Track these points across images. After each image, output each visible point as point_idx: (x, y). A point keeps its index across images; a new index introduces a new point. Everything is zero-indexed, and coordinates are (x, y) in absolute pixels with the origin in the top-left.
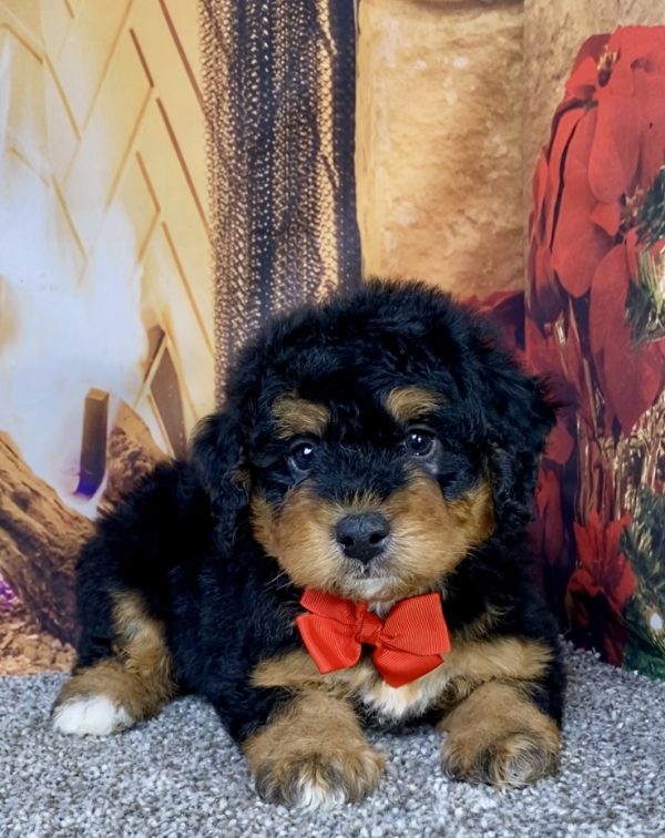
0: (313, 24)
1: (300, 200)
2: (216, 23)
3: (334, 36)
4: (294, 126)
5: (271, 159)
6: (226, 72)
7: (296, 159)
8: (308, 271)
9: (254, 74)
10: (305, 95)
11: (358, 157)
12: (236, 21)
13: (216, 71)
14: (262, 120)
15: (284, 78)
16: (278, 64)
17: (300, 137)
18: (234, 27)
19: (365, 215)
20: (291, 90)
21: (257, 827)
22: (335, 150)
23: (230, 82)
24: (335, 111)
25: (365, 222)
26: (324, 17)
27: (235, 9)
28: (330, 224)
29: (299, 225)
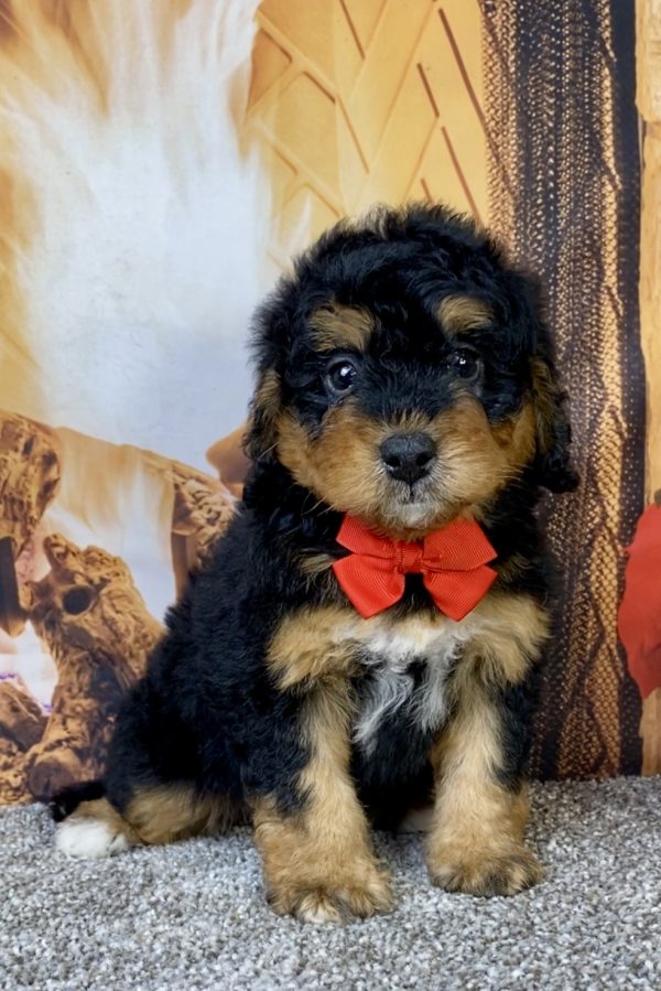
0: (598, 162)
1: (583, 330)
2: (503, 167)
3: (618, 172)
4: (579, 260)
5: (556, 292)
6: (512, 213)
7: (580, 291)
8: (591, 398)
9: (539, 213)
10: (589, 229)
11: (642, 286)
12: (522, 164)
13: (503, 213)
14: (547, 257)
15: (569, 215)
16: (563, 201)
17: (584, 270)
18: (520, 170)
19: (650, 341)
20: (576, 225)
21: (539, 954)
22: (619, 279)
23: (516, 222)
24: (620, 243)
25: (650, 347)
26: (609, 155)
27: (521, 153)
28: (614, 351)
29: (582, 354)
